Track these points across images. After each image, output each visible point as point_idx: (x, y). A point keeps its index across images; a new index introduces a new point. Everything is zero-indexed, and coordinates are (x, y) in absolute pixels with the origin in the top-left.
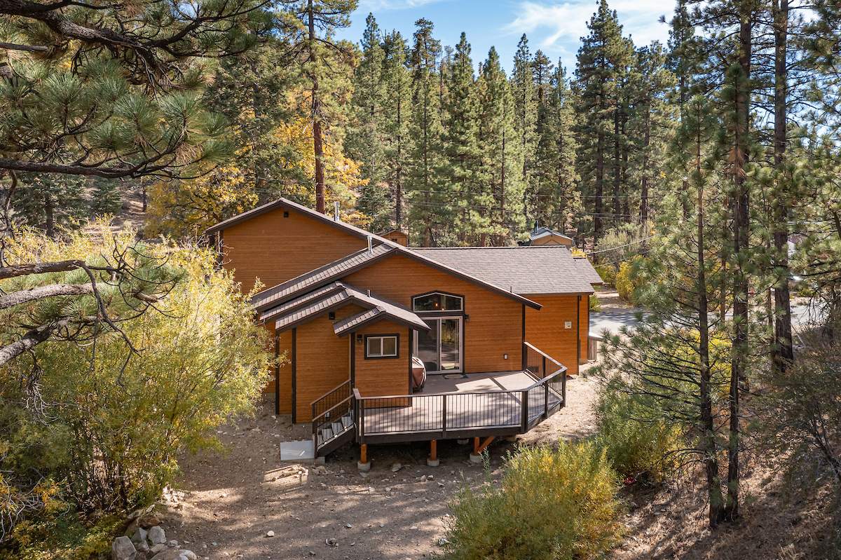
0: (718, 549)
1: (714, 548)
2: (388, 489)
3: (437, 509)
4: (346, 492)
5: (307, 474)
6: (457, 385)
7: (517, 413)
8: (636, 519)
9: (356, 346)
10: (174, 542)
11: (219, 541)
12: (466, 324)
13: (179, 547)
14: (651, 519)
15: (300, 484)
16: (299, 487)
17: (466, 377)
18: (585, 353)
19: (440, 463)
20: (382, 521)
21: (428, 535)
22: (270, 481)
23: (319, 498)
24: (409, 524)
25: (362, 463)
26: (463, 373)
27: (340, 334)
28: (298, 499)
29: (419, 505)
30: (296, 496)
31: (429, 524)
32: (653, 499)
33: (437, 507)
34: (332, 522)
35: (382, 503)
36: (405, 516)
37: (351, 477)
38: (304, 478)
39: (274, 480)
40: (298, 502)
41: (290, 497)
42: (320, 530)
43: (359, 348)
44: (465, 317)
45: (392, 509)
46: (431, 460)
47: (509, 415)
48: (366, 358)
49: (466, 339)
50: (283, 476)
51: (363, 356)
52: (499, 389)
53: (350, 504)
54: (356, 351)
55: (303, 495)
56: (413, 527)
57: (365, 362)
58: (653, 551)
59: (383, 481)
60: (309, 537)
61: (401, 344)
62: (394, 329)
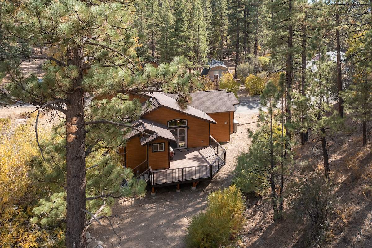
0: (276, 230)
1: (274, 230)
2: (163, 205)
3: (182, 214)
4: (149, 207)
5: (133, 200)
6: (185, 155)
7: (209, 170)
8: (250, 211)
9: (149, 148)
10: (94, 238)
11: (108, 235)
12: (188, 130)
13: (96, 239)
14: (255, 212)
15: (132, 205)
16: (131, 206)
17: (188, 151)
18: (232, 130)
19: (181, 190)
20: (164, 221)
21: (180, 226)
22: (120, 204)
23: (139, 211)
24: (173, 222)
25: (152, 193)
26: (187, 149)
27: (144, 145)
28: (132, 212)
29: (175, 212)
30: (131, 210)
31: (180, 222)
32: (256, 203)
33: (182, 213)
34: (146, 223)
35: (162, 212)
36: (171, 218)
37: (149, 199)
38: (133, 202)
39: (122, 203)
40: (132, 213)
41: (129, 211)
42: (142, 226)
43: (150, 149)
44: (188, 128)
45: (166, 215)
46: (178, 190)
47: (206, 171)
48: (153, 152)
49: (188, 136)
50: (125, 201)
51: (151, 151)
52: (201, 157)
53: (151, 213)
54: (149, 149)
55: (133, 210)
56: (175, 223)
57: (152, 153)
58: (256, 226)
59: (161, 201)
60: (139, 230)
61: (165, 146)
62: (163, 141)
